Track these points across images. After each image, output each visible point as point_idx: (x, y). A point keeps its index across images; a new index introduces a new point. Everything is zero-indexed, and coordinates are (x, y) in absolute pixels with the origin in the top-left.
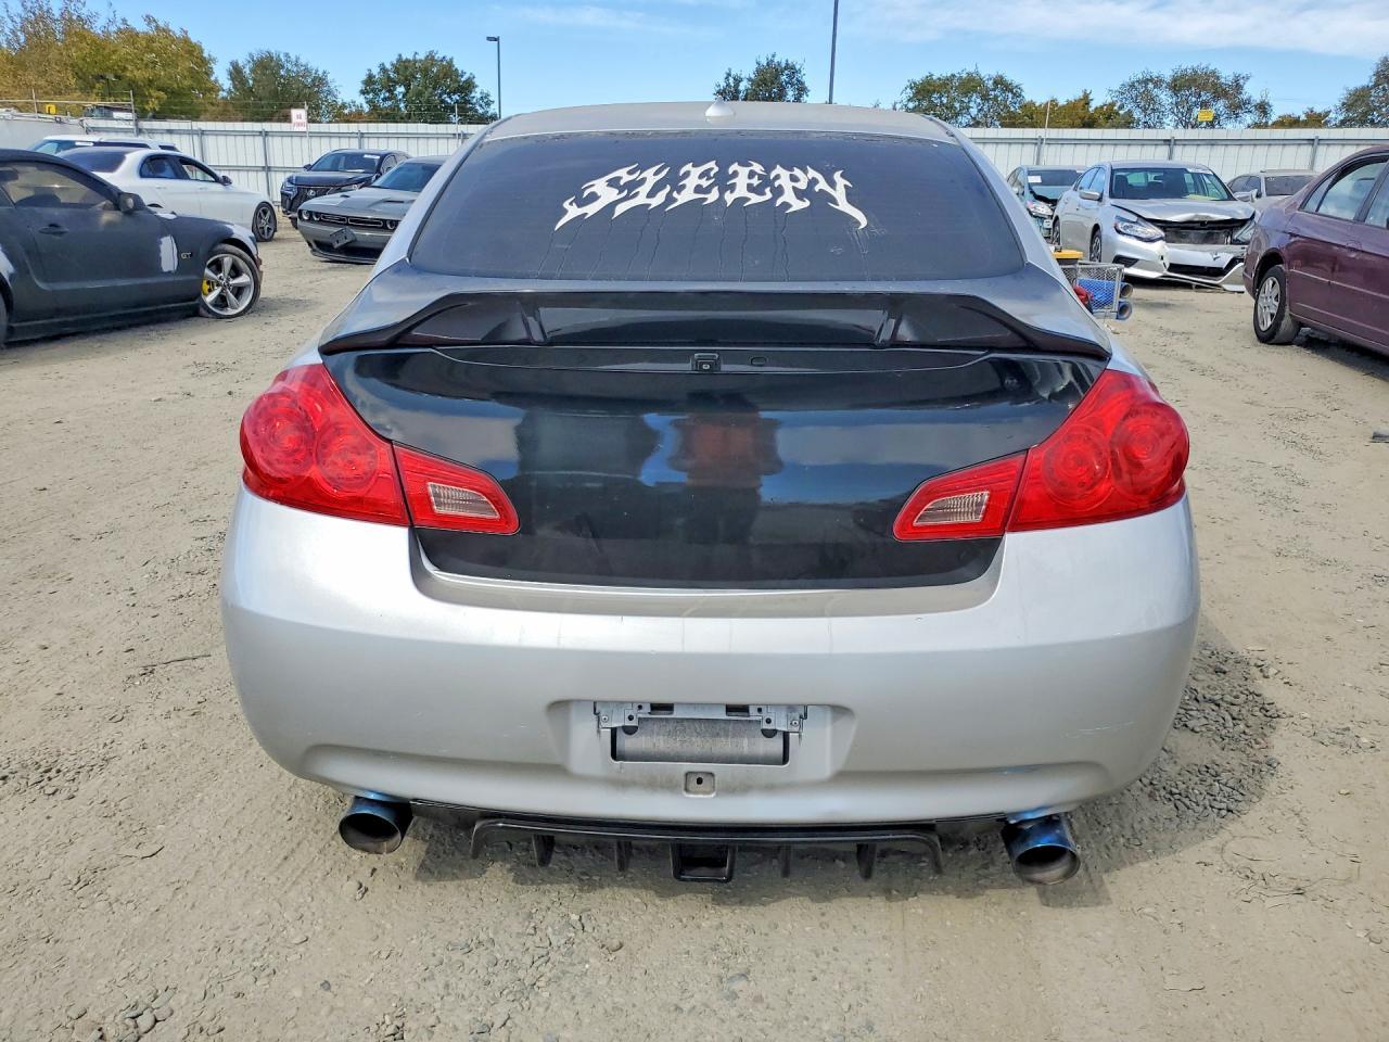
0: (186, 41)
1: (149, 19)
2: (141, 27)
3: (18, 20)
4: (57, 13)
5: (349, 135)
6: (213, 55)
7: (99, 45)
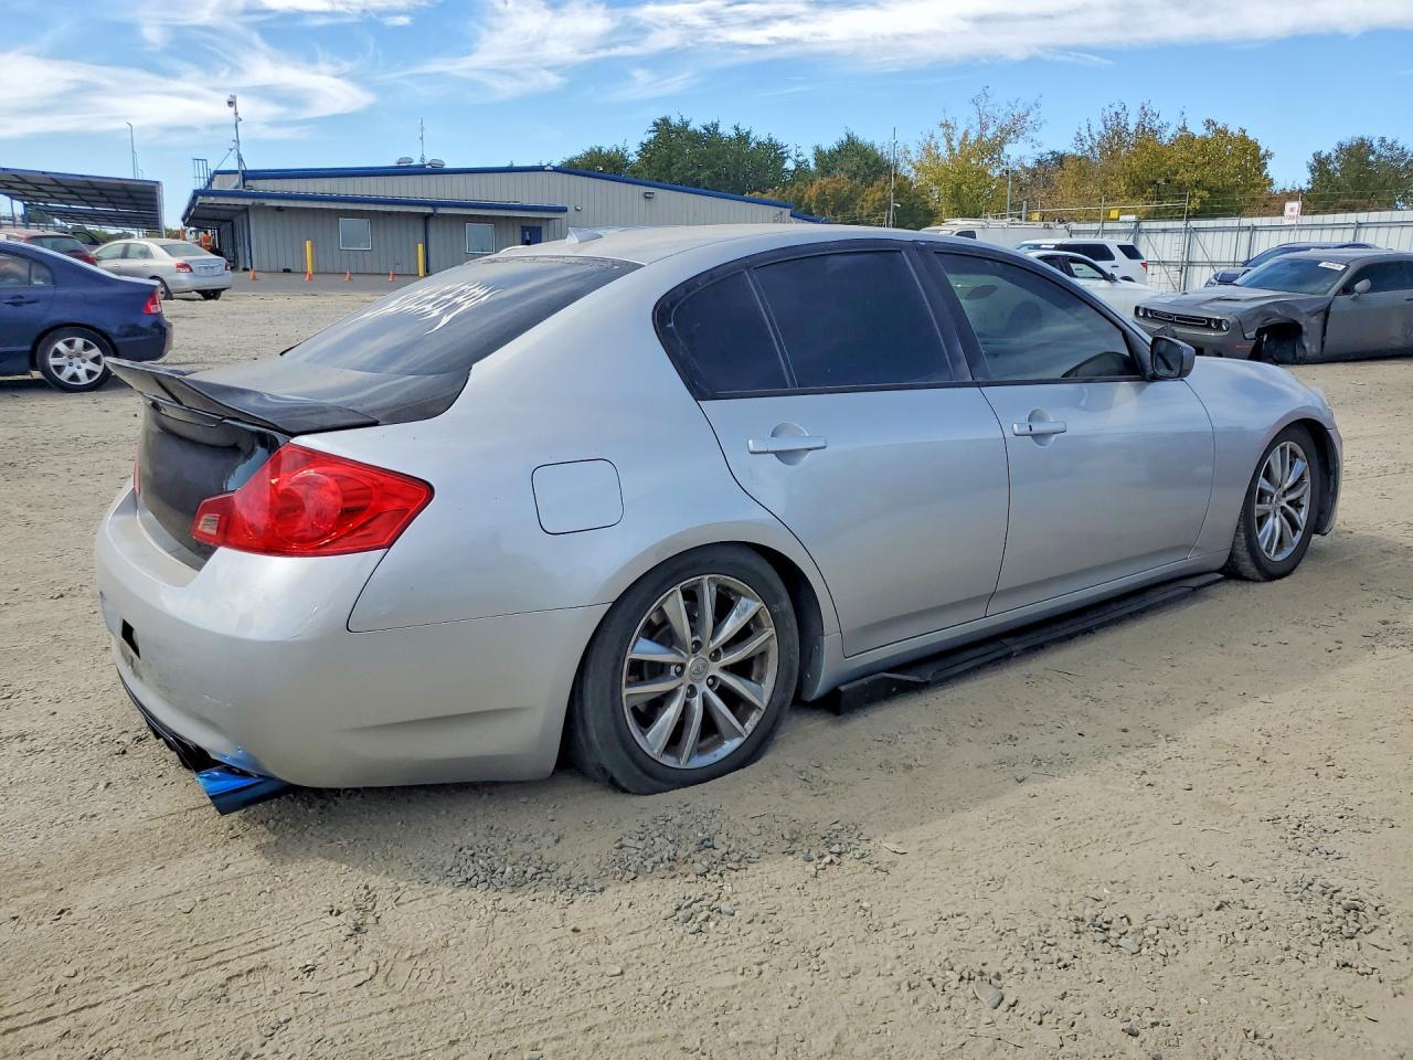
0: (1244, 139)
1: (1210, 123)
2: (1198, 130)
3: (1097, 137)
4: (1132, 128)
5: (1344, 226)
6: (1271, 150)
7: (1159, 154)
